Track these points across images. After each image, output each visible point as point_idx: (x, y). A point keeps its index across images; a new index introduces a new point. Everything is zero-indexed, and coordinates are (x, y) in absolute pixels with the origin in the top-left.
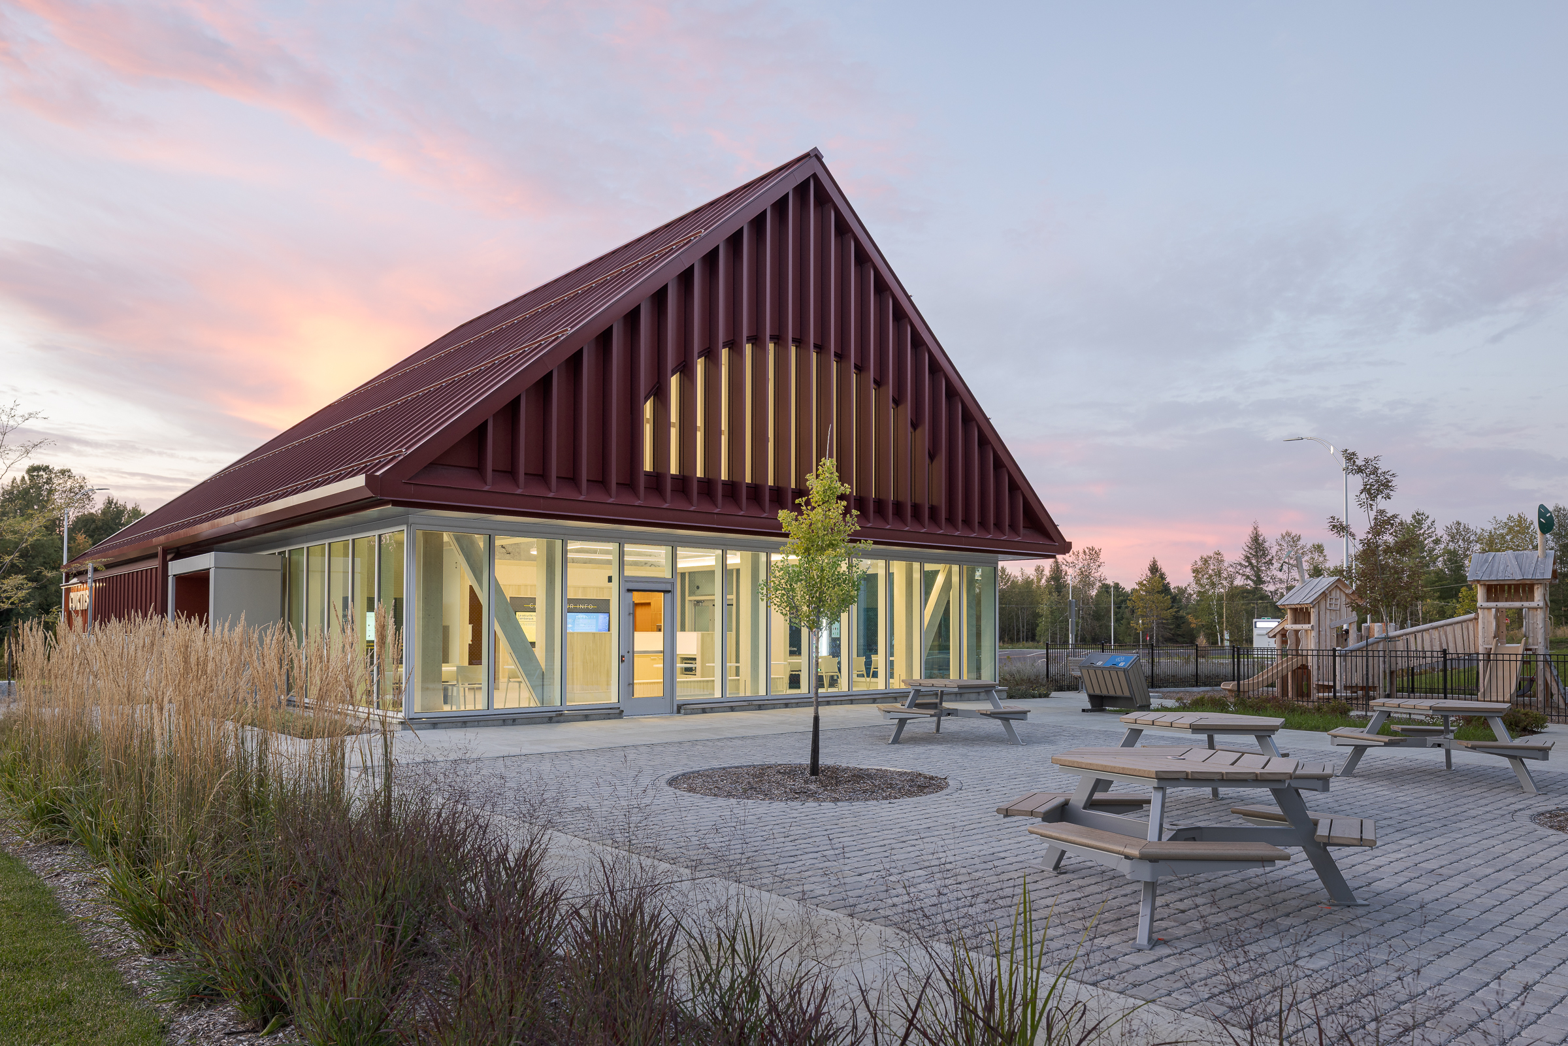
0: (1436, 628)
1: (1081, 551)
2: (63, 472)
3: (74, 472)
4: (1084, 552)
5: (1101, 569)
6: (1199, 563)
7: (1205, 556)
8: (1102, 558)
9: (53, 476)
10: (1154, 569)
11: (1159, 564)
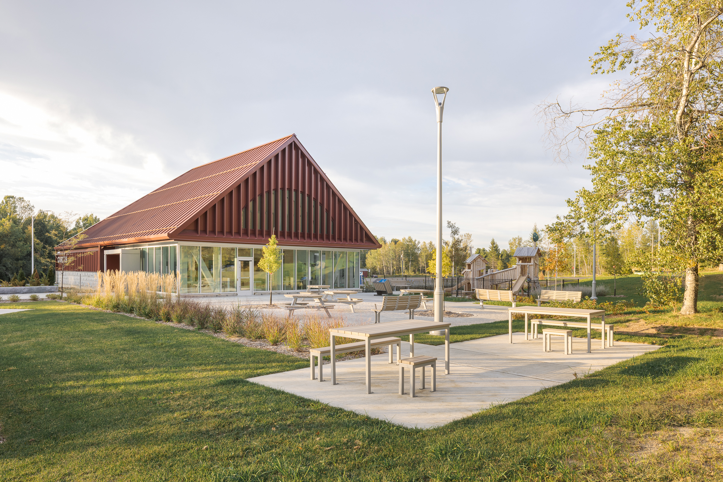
0: (506, 271)
1: (463, 235)
2: (20, 199)
3: (25, 199)
4: (465, 235)
5: (472, 243)
6: (512, 241)
7: (514, 238)
8: (472, 238)
9: (16, 200)
10: (493, 243)
11: (495, 241)
